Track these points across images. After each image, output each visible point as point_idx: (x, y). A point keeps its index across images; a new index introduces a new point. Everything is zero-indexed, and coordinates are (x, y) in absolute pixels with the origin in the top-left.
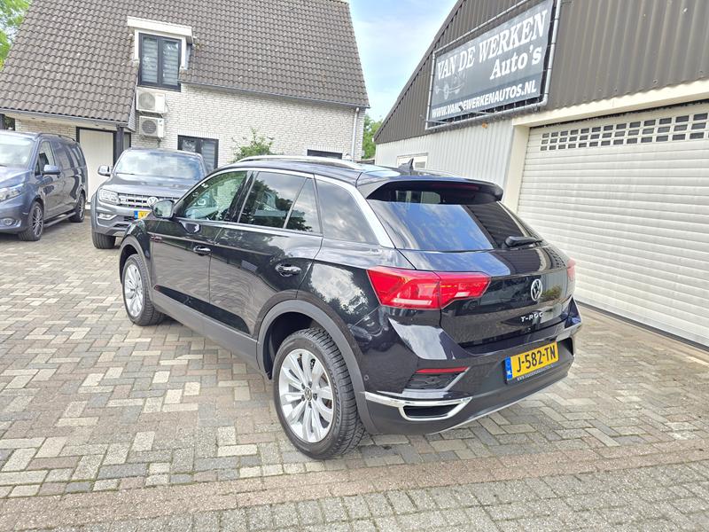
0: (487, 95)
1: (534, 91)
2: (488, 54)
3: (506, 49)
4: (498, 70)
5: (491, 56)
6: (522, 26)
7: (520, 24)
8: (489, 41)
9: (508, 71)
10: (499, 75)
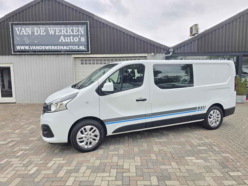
0: (58, 46)
1: (85, 49)
2: (55, 33)
3: (66, 34)
4: (63, 39)
5: (57, 34)
6: (73, 29)
7: (72, 28)
8: (54, 28)
9: (69, 41)
10: (64, 41)
